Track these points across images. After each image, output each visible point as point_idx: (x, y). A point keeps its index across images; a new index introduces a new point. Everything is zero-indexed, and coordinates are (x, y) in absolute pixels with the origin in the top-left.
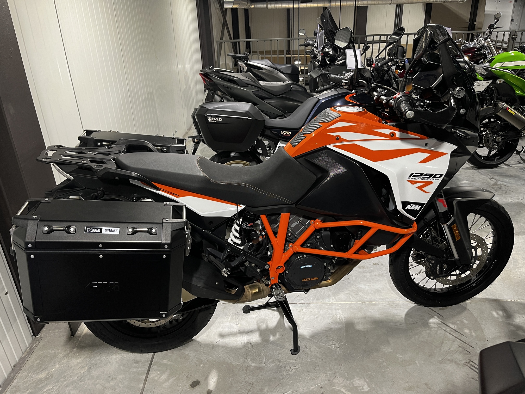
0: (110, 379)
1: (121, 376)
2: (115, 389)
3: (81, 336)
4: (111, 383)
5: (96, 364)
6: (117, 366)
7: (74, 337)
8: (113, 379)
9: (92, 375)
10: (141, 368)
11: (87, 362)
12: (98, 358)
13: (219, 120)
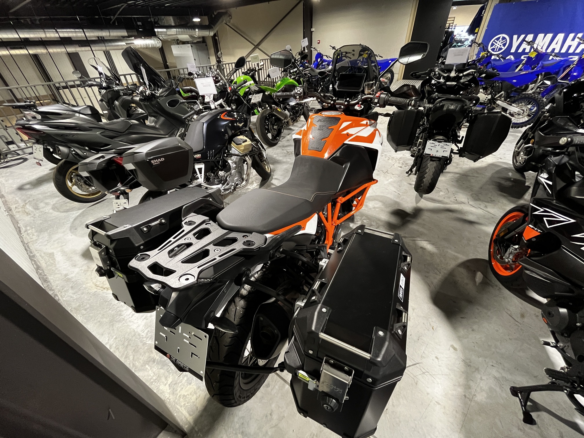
0: (269, 417)
1: (273, 405)
2: (284, 417)
3: (194, 426)
4: (275, 418)
5: (243, 423)
6: (259, 404)
7: (188, 435)
8: (271, 414)
9: (252, 433)
10: (276, 384)
11: (232, 432)
12: (236, 419)
13: (162, 160)
